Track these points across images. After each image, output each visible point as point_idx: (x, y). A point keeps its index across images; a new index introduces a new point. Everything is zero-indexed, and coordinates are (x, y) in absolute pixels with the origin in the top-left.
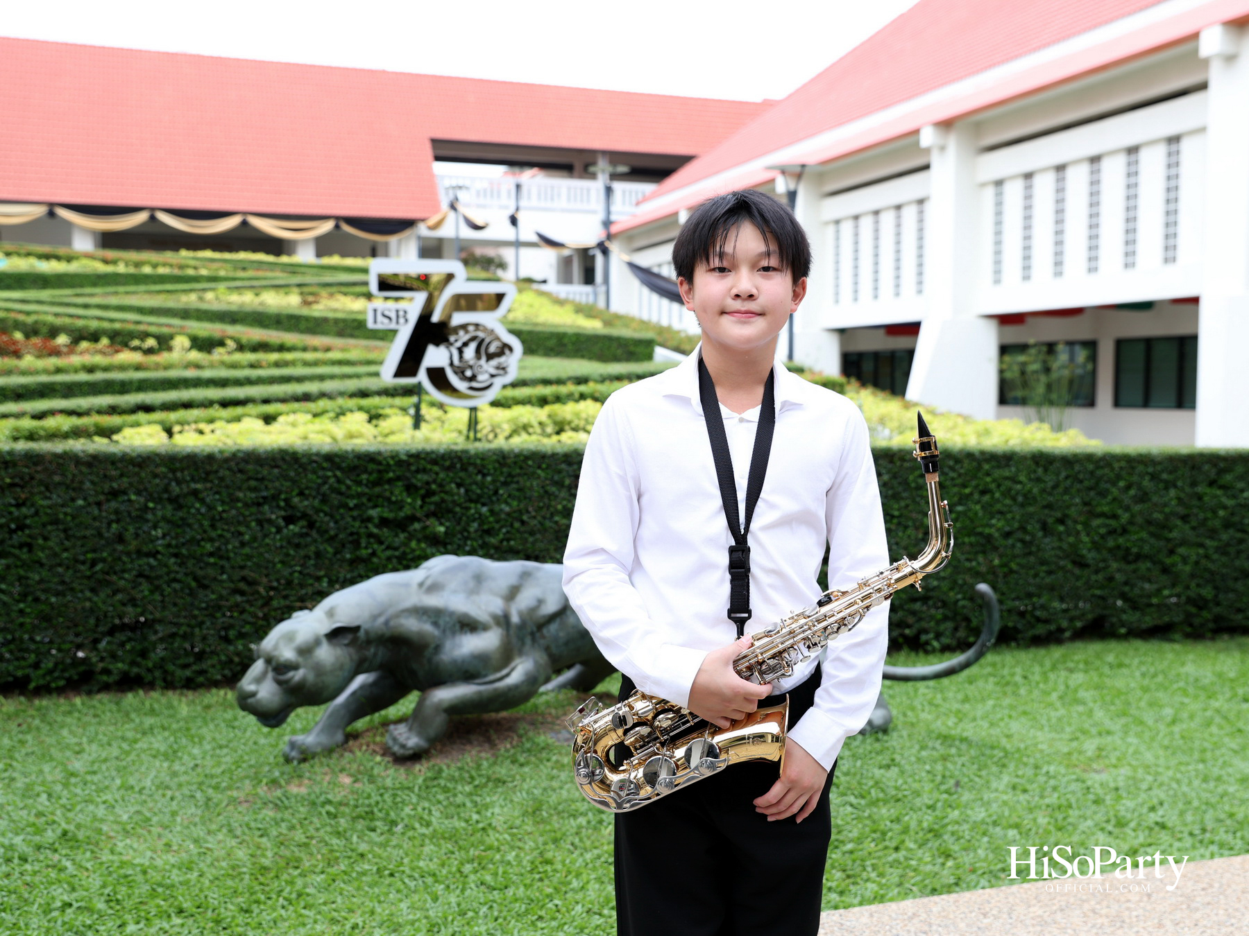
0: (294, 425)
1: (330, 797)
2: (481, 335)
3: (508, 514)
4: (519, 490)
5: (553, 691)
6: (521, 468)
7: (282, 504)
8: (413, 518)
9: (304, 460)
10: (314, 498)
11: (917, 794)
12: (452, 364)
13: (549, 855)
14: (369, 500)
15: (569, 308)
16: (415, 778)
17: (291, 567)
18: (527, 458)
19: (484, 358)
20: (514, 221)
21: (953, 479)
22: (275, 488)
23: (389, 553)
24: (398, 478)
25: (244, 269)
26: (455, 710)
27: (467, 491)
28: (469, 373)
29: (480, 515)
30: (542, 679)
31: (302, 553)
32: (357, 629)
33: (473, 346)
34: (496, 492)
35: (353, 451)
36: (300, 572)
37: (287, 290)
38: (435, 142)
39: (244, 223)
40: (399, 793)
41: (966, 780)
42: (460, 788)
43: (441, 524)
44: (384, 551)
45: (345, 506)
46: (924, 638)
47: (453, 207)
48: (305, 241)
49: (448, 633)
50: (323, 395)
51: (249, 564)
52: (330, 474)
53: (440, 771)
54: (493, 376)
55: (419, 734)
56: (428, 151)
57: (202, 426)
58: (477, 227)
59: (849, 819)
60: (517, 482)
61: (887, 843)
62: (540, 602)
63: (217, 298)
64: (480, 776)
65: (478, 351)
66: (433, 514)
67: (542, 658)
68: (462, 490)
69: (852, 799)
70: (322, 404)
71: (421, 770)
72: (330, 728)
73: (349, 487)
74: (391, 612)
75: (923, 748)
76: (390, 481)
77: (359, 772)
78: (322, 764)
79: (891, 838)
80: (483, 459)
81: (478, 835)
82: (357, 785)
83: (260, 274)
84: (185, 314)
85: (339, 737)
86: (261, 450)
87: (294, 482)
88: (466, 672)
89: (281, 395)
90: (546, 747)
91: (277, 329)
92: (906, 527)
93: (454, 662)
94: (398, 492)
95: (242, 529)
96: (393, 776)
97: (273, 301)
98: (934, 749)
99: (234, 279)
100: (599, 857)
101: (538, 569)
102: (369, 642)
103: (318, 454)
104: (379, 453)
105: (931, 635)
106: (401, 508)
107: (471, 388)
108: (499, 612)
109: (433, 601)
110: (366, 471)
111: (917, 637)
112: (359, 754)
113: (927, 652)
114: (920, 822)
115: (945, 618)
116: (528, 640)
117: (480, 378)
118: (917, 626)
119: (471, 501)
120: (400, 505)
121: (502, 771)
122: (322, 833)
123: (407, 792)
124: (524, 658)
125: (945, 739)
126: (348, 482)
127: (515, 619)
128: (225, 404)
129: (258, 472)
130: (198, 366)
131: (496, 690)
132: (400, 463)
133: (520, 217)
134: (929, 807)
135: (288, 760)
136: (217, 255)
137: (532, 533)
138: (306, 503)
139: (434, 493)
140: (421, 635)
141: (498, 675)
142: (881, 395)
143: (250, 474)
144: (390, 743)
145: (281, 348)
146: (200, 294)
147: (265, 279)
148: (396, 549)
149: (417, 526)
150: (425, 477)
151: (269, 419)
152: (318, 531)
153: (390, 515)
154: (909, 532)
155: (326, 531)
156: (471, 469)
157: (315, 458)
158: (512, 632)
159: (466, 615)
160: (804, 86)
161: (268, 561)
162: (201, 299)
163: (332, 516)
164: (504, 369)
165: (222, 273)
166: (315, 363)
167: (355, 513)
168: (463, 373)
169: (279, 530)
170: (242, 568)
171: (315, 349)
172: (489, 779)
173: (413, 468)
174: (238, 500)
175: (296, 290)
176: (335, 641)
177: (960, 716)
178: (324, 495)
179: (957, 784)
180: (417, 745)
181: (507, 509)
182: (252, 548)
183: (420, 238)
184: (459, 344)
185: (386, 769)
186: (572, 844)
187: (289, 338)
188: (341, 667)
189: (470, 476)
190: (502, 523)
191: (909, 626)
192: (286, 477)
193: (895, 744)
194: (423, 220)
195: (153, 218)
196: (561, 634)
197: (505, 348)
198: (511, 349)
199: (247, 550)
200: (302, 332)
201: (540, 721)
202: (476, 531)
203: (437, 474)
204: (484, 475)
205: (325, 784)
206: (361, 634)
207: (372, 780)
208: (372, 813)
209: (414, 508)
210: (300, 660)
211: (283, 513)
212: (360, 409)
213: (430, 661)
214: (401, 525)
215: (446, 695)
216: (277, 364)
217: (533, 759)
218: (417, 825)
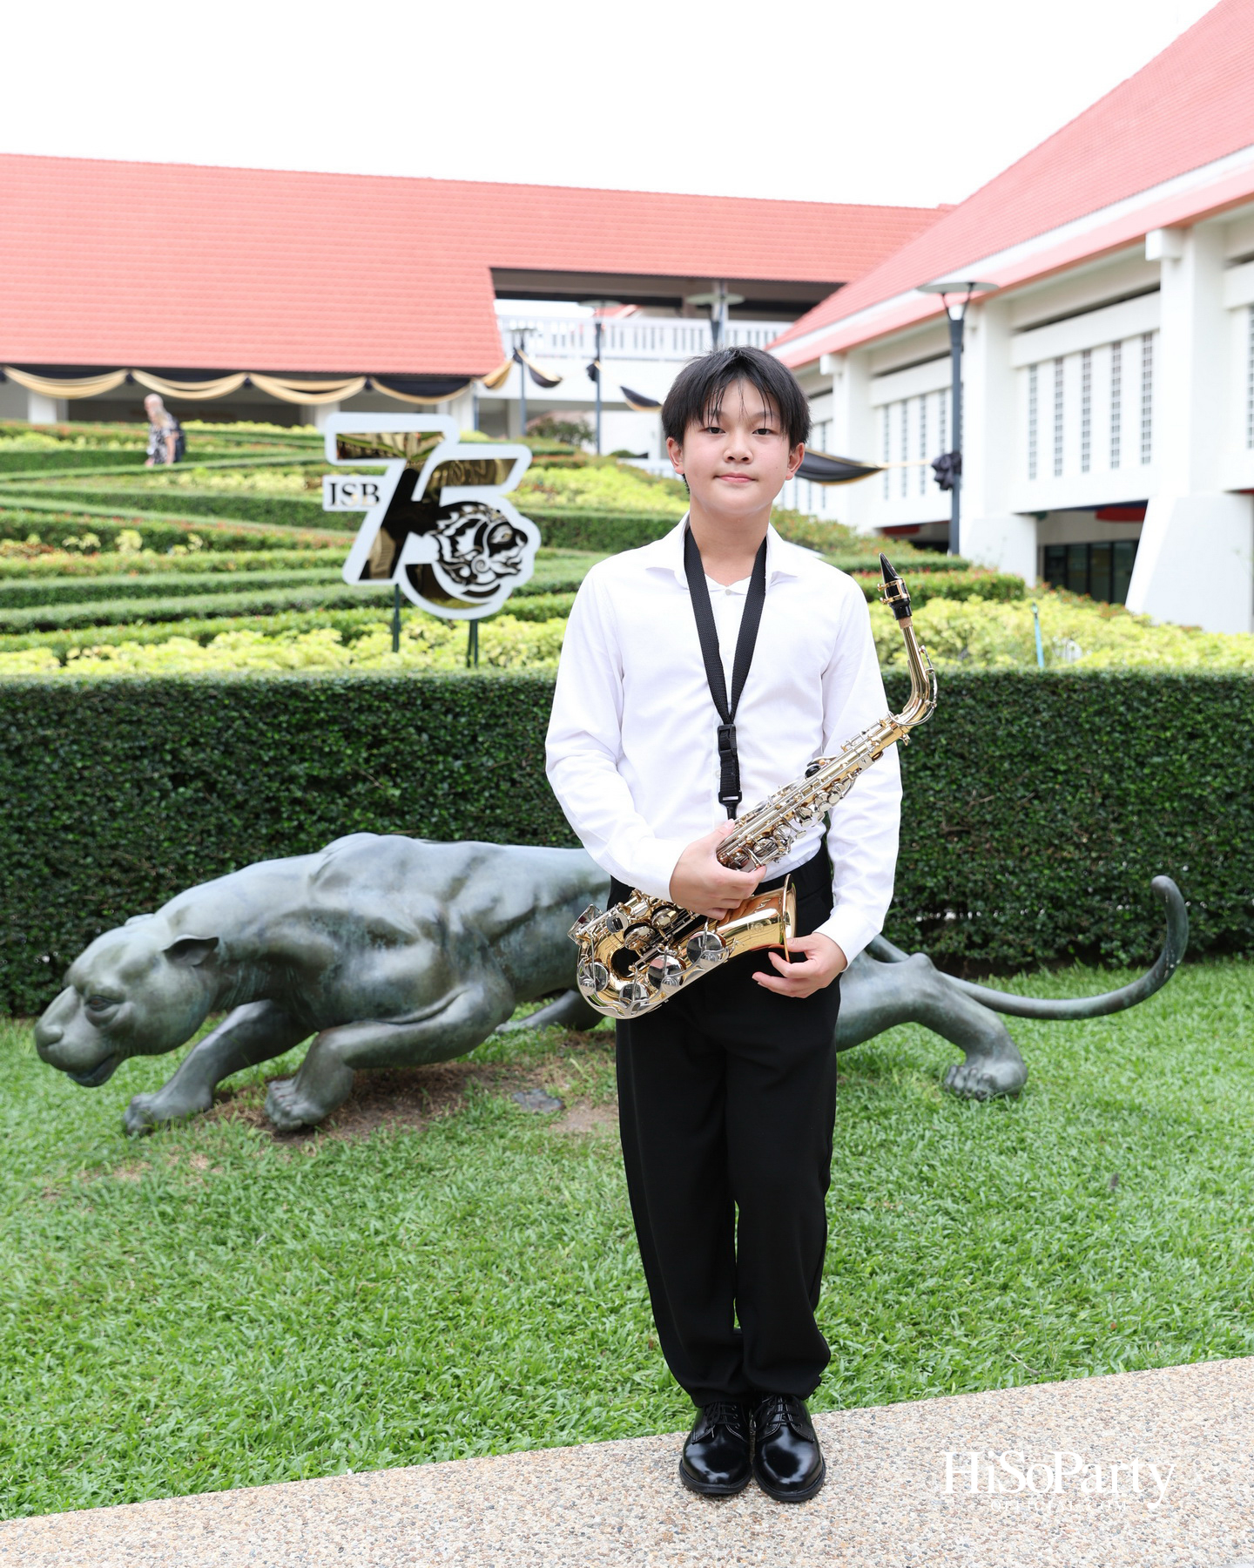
0: (234, 647)
1: (170, 1189)
2: (483, 518)
3: (492, 771)
4: (507, 736)
5: (534, 1028)
6: (509, 705)
7: (168, 757)
8: (357, 777)
9: (198, 695)
10: (213, 749)
11: (1051, 1195)
12: (441, 560)
13: (468, 1290)
14: (292, 750)
15: (659, 488)
16: (302, 1163)
17: (184, 846)
18: (517, 690)
19: (487, 551)
20: (593, 374)
21: (1146, 717)
22: (157, 736)
23: (323, 826)
24: (333, 720)
25: (239, 444)
26: (361, 1061)
27: (431, 738)
28: (465, 572)
29: (452, 772)
30: (497, 1014)
31: (198, 826)
32: (214, 942)
33: (471, 534)
34: (474, 738)
35: (268, 682)
36: (196, 854)
37: (286, 470)
38: (495, 271)
39: (248, 384)
40: (275, 1184)
41: (1131, 1174)
42: (363, 1178)
43: (396, 785)
44: (315, 823)
45: (258, 759)
46: (1105, 946)
47: (517, 358)
48: (327, 407)
49: (354, 948)
50: (292, 606)
51: (124, 842)
52: (235, 714)
53: (341, 1150)
54: (499, 576)
55: (310, 1097)
56: (488, 286)
57: (107, 649)
58: (547, 384)
59: (938, 1238)
60: (505, 724)
61: (991, 1278)
62: (496, 900)
63: (194, 481)
64: (395, 1159)
65: (478, 541)
66: (385, 770)
67: (498, 984)
68: (425, 737)
69: (948, 1204)
70: (283, 618)
71: (314, 1149)
72: (188, 1085)
73: (262, 733)
74: (268, 917)
75: (1069, 1122)
76: (321, 724)
77: (222, 1153)
78: (171, 1138)
79: (999, 1270)
80: (453, 692)
81: (371, 1255)
82: (215, 1172)
83: (259, 449)
84: (147, 503)
85: (203, 1097)
86: (137, 681)
87: (184, 726)
88: (379, 1005)
89: (233, 607)
90: (504, 1116)
91: (266, 521)
92: (1077, 787)
93: (362, 990)
94: (333, 740)
95: (112, 793)
96: (269, 1157)
97: (268, 484)
98: (1087, 1122)
99: (223, 456)
100: (543, 1293)
101: (496, 852)
102: (233, 961)
103: (216, 687)
104: (305, 684)
105: (1117, 943)
106: (338, 763)
107: (469, 593)
108: (431, 917)
109: (333, 901)
110: (286, 710)
111: (1095, 945)
112: (225, 1123)
113: (1109, 968)
114: (1047, 1244)
115: (1137, 918)
116: (476, 959)
117: (481, 579)
118: (1094, 929)
119: (438, 752)
120: (335, 758)
121: (429, 1153)
122: (146, 1247)
123: (286, 1183)
124: (469, 985)
125: (1108, 1108)
126: (261, 725)
127: (455, 927)
128: (153, 619)
129: (132, 713)
130: (143, 571)
131: (423, 1032)
132: (334, 698)
133: (601, 366)
134: (1065, 1219)
135: (127, 1132)
136: (209, 427)
137: (527, 798)
138: (201, 756)
139: (383, 741)
140: (313, 950)
141: (428, 1010)
142: (1076, 599)
143: (121, 715)
144: (270, 1109)
145: (263, 545)
146: (173, 476)
147: (262, 455)
148: (332, 820)
149: (361, 787)
150: (372, 719)
151: (205, 639)
152: (219, 796)
153: (324, 773)
154: (1081, 794)
155: (232, 796)
156: (437, 706)
157: (213, 692)
158: (449, 947)
159: (380, 922)
160: (991, 183)
161: (151, 839)
162: (173, 482)
163: (239, 775)
164: (515, 565)
165: (210, 449)
166: (301, 565)
167: (272, 771)
168: (457, 571)
169: (164, 795)
170: (114, 847)
171: (307, 546)
172: (409, 1166)
173: (354, 706)
174: (106, 753)
175: (300, 469)
176: (179, 961)
177: (1141, 1067)
178: (227, 744)
179: (1115, 1180)
180: (307, 1113)
181: (490, 763)
182: (126, 819)
183: (476, 399)
184: (451, 532)
185: (262, 1146)
186: (509, 1272)
187: (273, 531)
188: (189, 999)
189: (436, 717)
190: (485, 782)
191: (1083, 931)
192: (172, 720)
193: (1028, 1114)
194: (480, 376)
195: (130, 380)
196: (527, 949)
197: (518, 536)
198: (525, 538)
199: (120, 823)
200: (297, 524)
201: (501, 1073)
202: (446, 795)
203: (388, 713)
204: (456, 716)
205: (169, 1169)
206: (221, 949)
207: (237, 1164)
208: (228, 1215)
209: (357, 763)
210: (126, 988)
211: (170, 770)
212: (335, 625)
213: (327, 989)
214: (340, 786)
215: (349, 1039)
216: (249, 567)
217: (480, 1134)
218: (287, 1237)
